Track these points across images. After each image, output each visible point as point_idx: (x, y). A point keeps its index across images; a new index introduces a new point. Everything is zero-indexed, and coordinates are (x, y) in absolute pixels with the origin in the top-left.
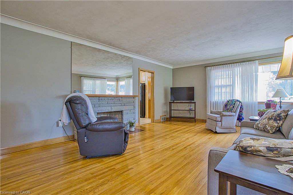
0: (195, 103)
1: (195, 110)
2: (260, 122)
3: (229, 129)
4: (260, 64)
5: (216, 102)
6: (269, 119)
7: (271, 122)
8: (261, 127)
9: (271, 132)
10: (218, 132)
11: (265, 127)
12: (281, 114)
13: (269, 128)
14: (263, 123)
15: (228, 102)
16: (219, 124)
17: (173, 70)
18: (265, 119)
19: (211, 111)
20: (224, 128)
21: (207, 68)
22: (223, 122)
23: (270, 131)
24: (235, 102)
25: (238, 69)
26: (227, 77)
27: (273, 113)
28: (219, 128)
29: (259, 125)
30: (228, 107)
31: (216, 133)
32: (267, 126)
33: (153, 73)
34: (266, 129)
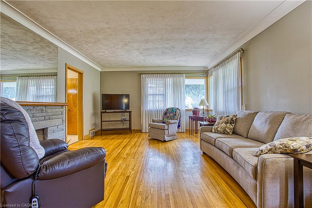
0: (130, 112)
1: (130, 120)
2: (219, 126)
3: (173, 137)
4: (187, 77)
5: (151, 110)
6: (226, 123)
7: (228, 125)
8: (221, 130)
9: (231, 134)
10: (166, 141)
11: (225, 130)
12: (233, 118)
13: (229, 131)
14: (222, 127)
15: (168, 110)
16: (166, 132)
17: (101, 73)
18: (223, 123)
19: (152, 120)
20: (170, 136)
21: (142, 75)
22: (169, 130)
23: (230, 132)
24: (176, 110)
25: (170, 80)
26: (161, 86)
27: (227, 118)
28: (167, 136)
29: (219, 129)
30: (168, 115)
31: (165, 141)
32: (226, 129)
33: (82, 74)
34: (227, 131)
